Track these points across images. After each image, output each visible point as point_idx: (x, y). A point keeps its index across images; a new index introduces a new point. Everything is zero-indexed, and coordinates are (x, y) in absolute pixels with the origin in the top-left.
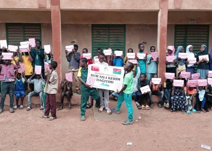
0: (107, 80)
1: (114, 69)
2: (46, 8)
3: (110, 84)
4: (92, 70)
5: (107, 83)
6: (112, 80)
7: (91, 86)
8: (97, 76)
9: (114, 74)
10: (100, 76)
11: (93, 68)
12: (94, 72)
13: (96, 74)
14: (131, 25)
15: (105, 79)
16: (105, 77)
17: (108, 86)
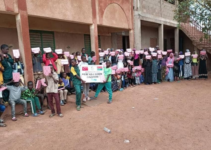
0: (94, 76)
1: (97, 67)
2: (14, 11)
3: (97, 78)
4: (83, 70)
5: (95, 78)
6: (98, 75)
7: (85, 81)
8: (87, 74)
9: (98, 71)
10: (89, 74)
11: (84, 69)
12: (84, 72)
13: (86, 73)
14: (57, 32)
15: (93, 75)
16: (93, 74)
17: (96, 80)
